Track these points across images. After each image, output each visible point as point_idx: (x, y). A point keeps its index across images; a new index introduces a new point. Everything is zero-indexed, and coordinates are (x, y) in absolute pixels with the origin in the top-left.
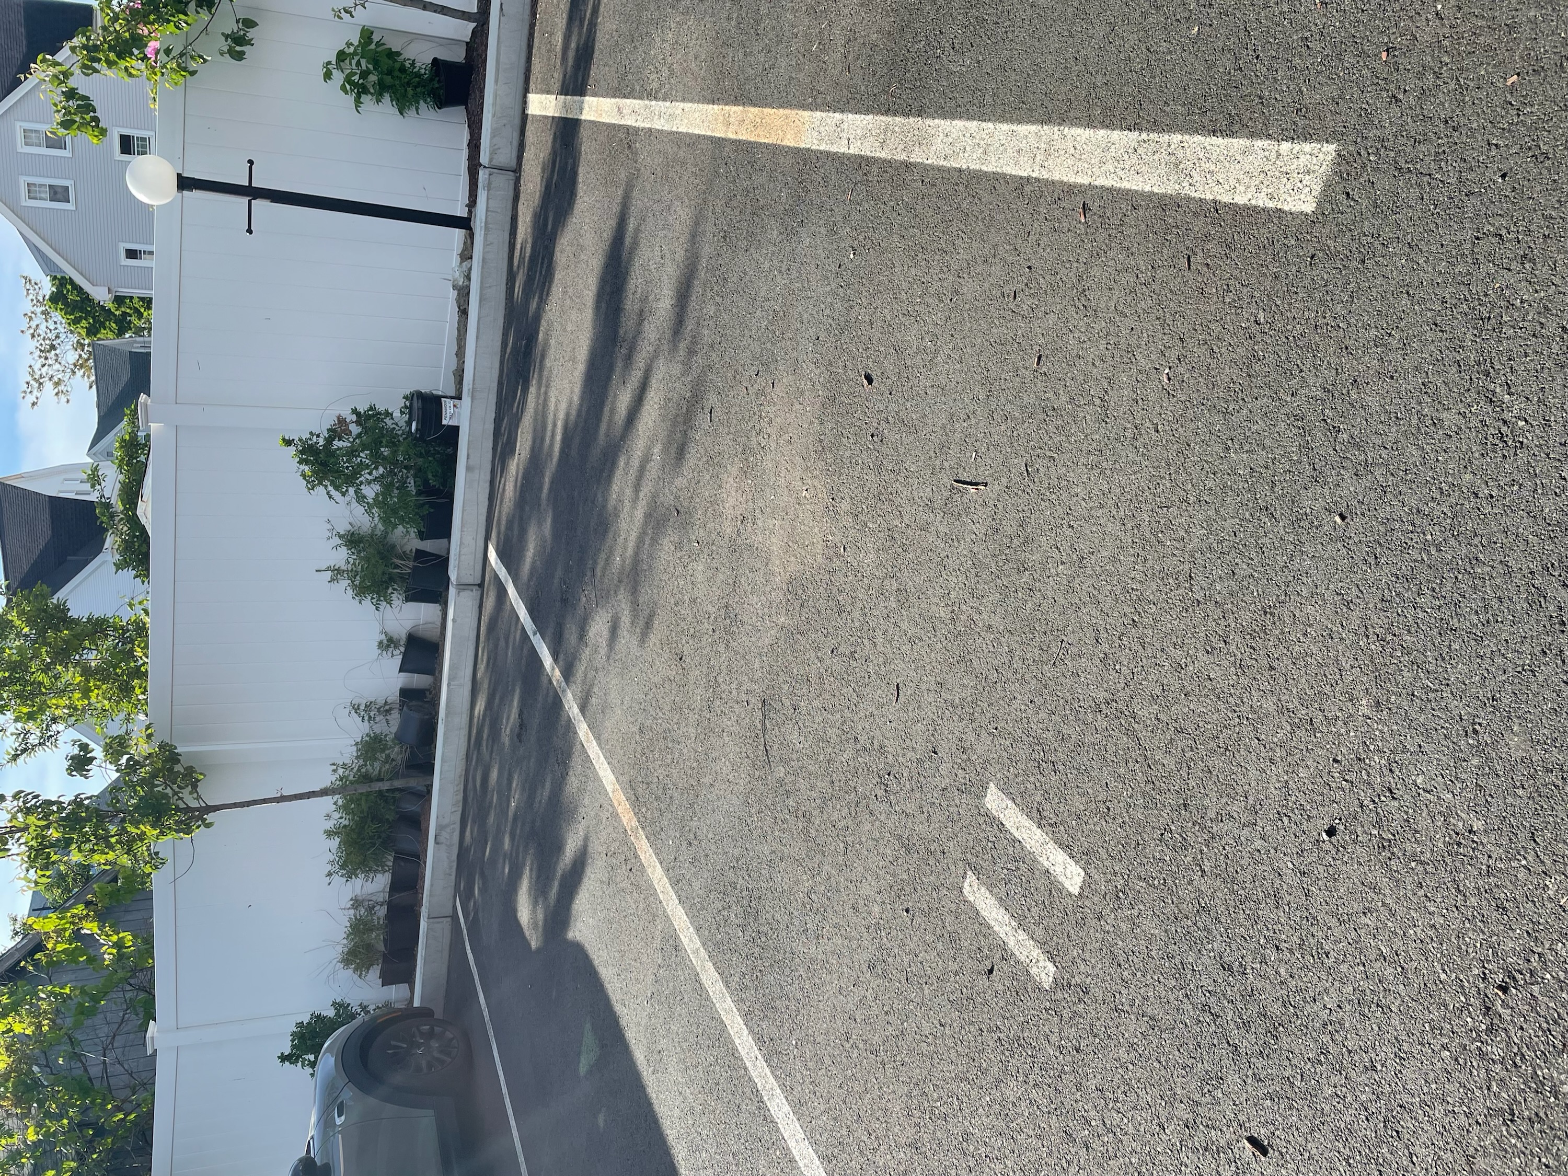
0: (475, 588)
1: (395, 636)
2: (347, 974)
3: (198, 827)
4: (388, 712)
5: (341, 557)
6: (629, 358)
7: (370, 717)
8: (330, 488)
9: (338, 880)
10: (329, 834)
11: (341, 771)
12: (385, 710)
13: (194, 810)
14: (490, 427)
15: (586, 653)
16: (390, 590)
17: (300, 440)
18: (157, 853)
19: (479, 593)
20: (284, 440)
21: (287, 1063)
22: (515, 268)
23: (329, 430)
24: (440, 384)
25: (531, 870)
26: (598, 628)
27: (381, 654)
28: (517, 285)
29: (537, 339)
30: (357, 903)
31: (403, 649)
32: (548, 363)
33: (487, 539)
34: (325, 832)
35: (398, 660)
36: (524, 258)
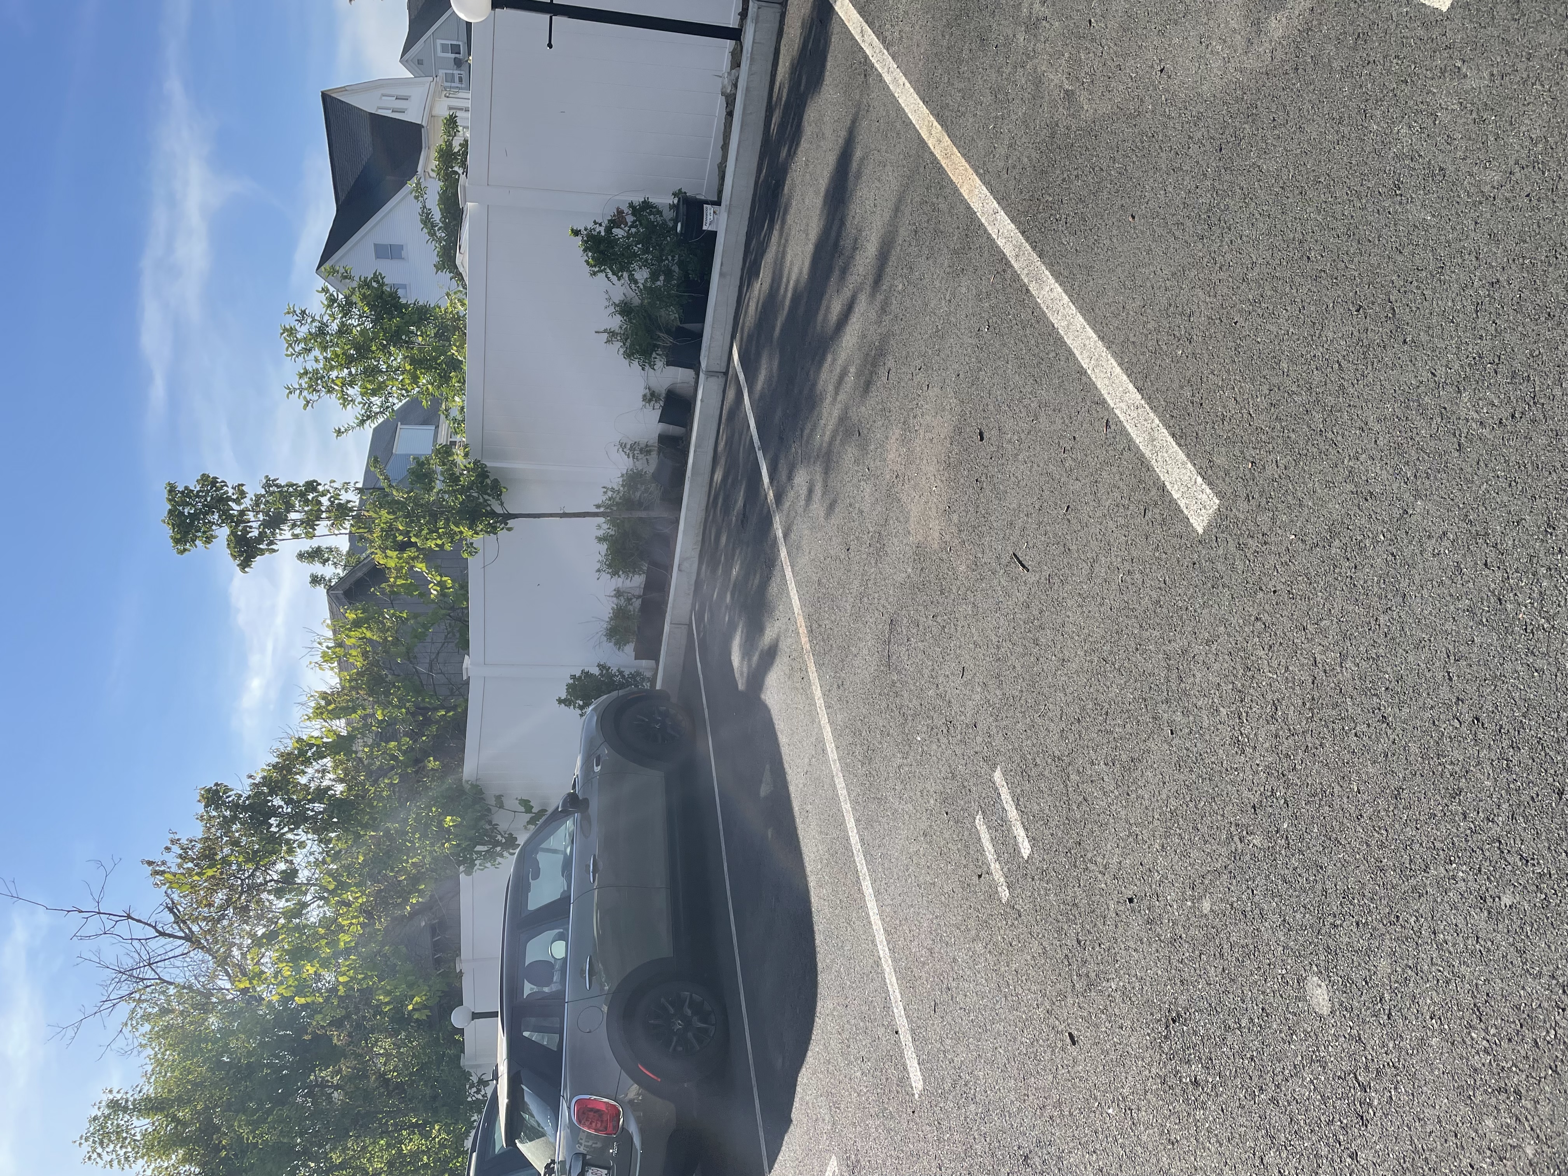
0: (720, 375)
1: (657, 391)
2: (609, 646)
3: (502, 529)
4: (648, 452)
5: (616, 322)
6: (844, 271)
7: (634, 455)
8: (610, 275)
9: (605, 577)
10: (600, 539)
11: (610, 494)
12: (646, 450)
13: (500, 515)
14: (742, 239)
15: (791, 494)
16: (654, 355)
17: (586, 229)
18: (472, 544)
19: (724, 379)
20: (572, 230)
21: (563, 705)
22: (773, 103)
23: (609, 221)
24: (702, 190)
25: (742, 632)
26: (801, 479)
27: (645, 406)
28: (773, 121)
29: (783, 189)
30: (619, 593)
31: (662, 403)
32: (790, 219)
33: (733, 337)
34: (597, 537)
35: (657, 413)
36: (781, 99)
